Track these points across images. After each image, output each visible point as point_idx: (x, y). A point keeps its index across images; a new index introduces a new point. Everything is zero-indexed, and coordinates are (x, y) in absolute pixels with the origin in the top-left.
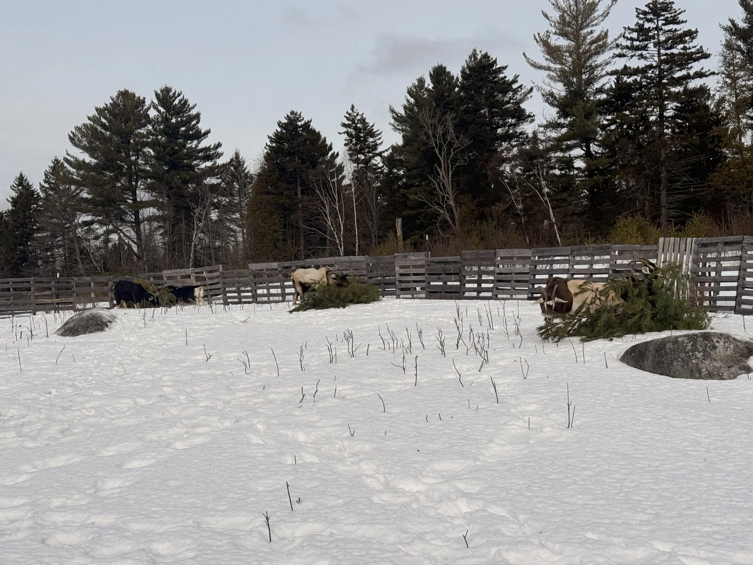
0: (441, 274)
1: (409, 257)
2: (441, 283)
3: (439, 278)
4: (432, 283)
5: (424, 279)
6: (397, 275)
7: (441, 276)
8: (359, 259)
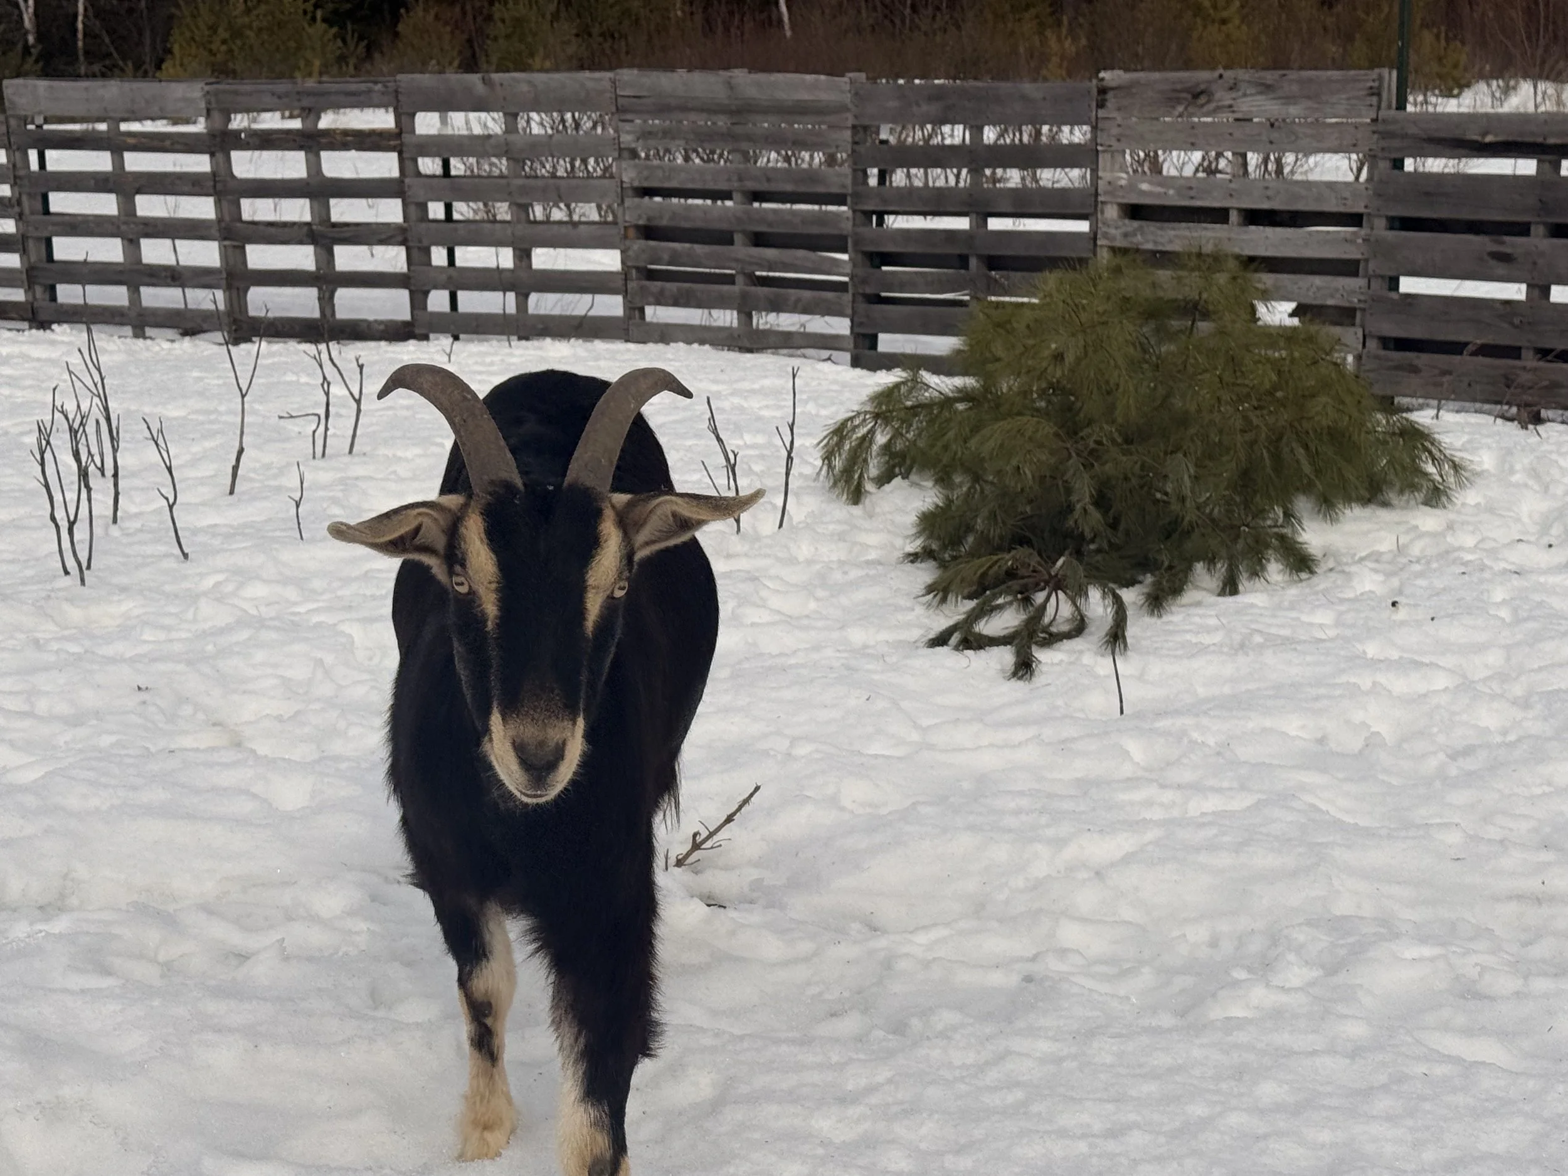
0: (1523, 230)
1: (1223, 97)
2: (1516, 292)
3: (1505, 258)
4: (1409, 285)
5: (1352, 253)
6: (1111, 212)
7: (1513, 244)
8: (805, 96)
